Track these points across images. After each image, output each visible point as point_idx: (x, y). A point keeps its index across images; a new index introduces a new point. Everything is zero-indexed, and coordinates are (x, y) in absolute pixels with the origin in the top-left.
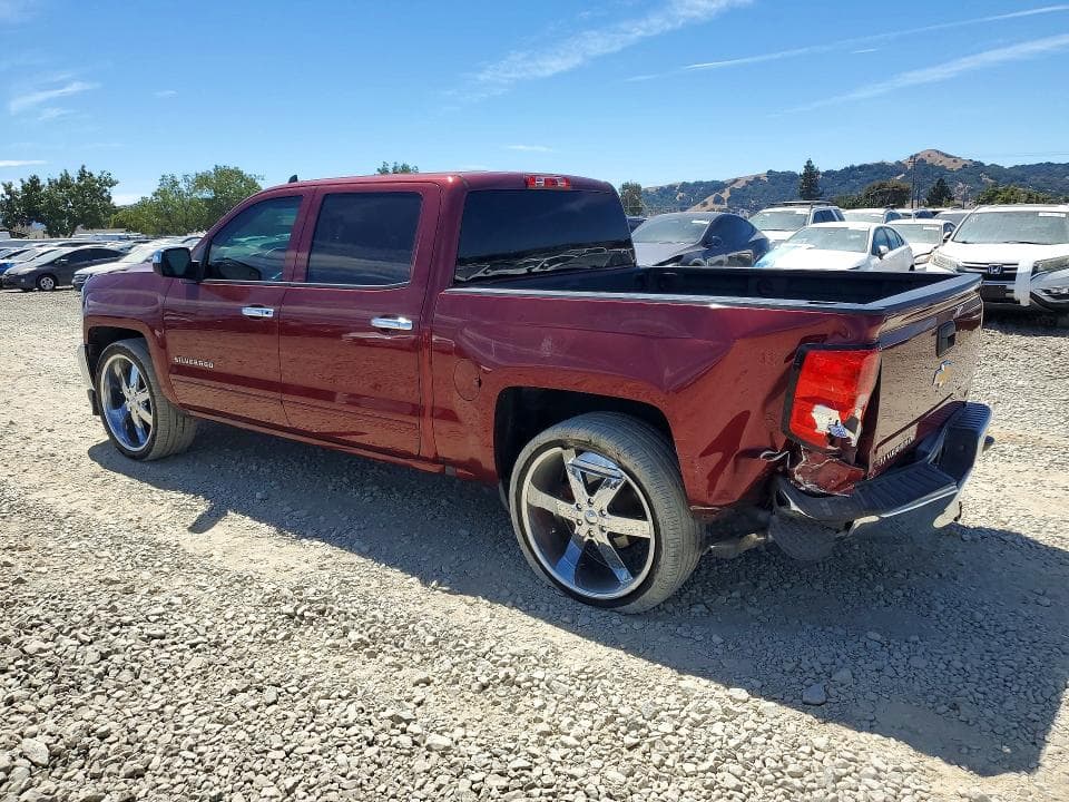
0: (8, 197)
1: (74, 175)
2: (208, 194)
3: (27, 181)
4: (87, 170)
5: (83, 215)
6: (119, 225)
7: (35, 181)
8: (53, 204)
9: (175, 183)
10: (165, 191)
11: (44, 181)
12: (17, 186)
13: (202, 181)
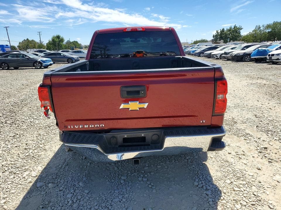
0: (217, 34)
1: (233, 27)
2: (270, 30)
3: (222, 30)
4: (236, 26)
5: (233, 38)
6: (243, 40)
7: (223, 30)
8: (226, 35)
9: (260, 28)
10: (256, 30)
11: (225, 29)
12: (219, 31)
13: (268, 26)
